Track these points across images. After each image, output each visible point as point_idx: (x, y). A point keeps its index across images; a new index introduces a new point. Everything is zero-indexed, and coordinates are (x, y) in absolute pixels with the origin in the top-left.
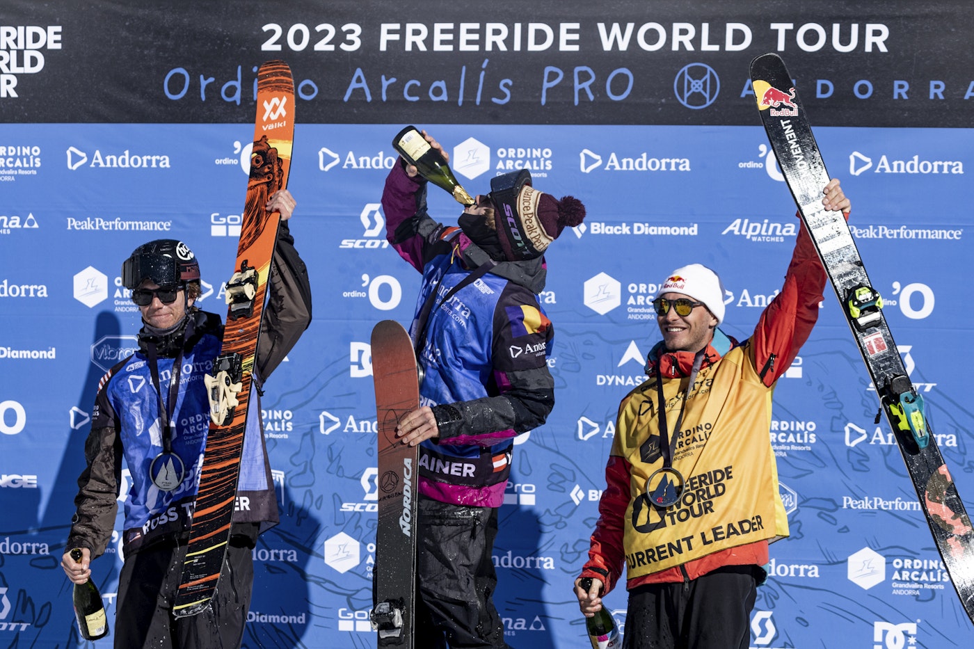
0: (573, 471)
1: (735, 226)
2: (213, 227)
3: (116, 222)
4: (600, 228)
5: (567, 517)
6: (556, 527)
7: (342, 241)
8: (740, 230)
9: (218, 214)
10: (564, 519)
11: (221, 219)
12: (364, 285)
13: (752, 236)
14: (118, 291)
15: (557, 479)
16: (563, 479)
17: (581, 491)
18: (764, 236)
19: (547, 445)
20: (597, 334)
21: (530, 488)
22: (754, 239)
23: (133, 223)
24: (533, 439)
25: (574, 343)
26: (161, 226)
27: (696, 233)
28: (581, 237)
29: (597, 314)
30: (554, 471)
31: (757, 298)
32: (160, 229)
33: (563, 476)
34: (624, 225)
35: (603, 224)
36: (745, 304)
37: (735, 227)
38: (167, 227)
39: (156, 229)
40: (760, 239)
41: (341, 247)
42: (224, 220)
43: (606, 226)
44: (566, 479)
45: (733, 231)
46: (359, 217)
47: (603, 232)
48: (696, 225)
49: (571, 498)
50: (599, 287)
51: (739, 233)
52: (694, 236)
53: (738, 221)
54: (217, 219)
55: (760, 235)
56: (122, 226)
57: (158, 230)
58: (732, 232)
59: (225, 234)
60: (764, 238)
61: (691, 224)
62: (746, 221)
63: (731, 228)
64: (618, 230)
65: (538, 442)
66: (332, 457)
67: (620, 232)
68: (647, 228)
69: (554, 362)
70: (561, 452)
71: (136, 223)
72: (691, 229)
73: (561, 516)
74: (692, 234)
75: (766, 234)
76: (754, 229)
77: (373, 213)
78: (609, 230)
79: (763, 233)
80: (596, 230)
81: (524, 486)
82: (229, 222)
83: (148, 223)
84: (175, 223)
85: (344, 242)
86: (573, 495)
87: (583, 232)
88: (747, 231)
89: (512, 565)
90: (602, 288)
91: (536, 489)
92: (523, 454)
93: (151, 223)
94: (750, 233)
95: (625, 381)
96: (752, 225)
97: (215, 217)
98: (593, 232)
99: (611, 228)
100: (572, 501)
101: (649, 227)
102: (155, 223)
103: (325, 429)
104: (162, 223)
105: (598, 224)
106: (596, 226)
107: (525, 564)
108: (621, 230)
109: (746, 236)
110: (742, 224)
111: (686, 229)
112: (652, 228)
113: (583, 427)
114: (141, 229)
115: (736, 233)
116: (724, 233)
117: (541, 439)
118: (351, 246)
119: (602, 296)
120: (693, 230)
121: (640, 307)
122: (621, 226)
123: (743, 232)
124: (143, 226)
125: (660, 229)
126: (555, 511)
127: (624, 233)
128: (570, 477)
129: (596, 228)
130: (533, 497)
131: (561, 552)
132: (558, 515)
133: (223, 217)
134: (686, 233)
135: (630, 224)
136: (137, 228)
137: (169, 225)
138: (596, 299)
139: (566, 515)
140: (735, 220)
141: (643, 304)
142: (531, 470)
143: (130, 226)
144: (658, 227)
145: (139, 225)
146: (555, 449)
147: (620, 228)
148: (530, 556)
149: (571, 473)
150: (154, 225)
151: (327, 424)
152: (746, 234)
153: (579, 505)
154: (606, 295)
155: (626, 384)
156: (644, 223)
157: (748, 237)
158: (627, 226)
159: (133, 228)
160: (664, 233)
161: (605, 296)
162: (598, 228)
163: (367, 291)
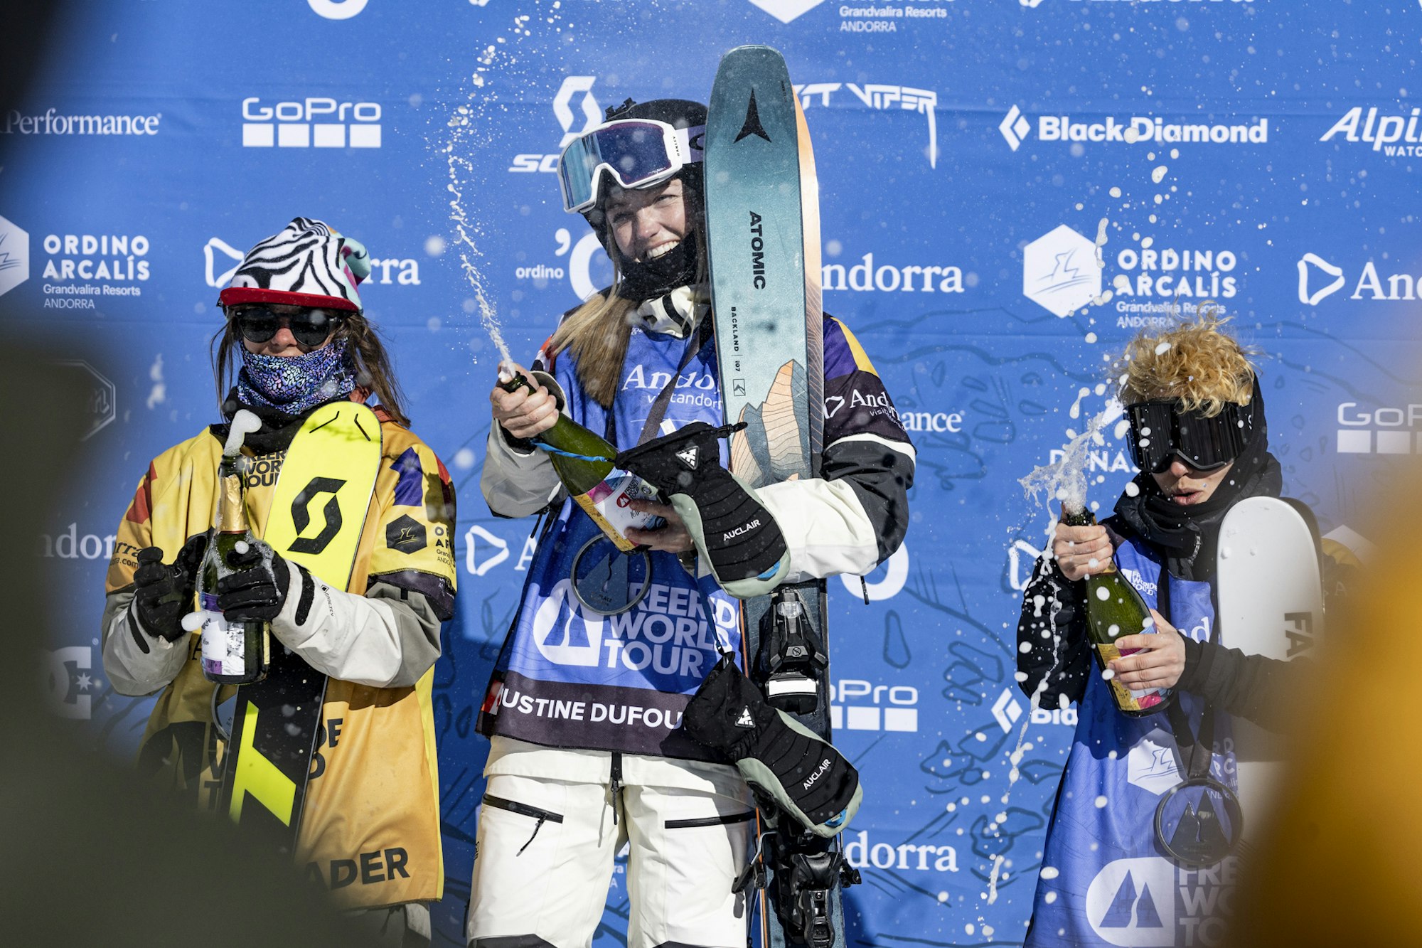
0: (997, 658)
1: (1348, 123)
2: (246, 127)
3: (48, 118)
4: (1060, 127)
5: (985, 760)
6: (962, 781)
7: (514, 157)
8: (1359, 131)
9: (256, 100)
10: (977, 764)
11: (263, 110)
12: (560, 252)
13: (1384, 144)
14: (50, 265)
15: (964, 675)
16: (976, 676)
17: (1014, 703)
18: (1411, 144)
19: (945, 601)
20: (1049, 357)
21: (907, 696)
22: (1390, 151)
23: (82, 120)
24: (913, 588)
25: (1001, 380)
26: (140, 126)
27: (1263, 138)
28: (1020, 147)
29: (1052, 316)
30: (958, 659)
31: (1394, 280)
32: (138, 132)
33: (976, 669)
34: (1110, 121)
35: (1065, 120)
36: (1368, 293)
37: (1347, 125)
38: (152, 128)
39: (128, 132)
40: (1401, 152)
41: (512, 170)
42: (269, 111)
43: (1071, 124)
44: (983, 677)
45: (1345, 133)
46: (551, 106)
47: (1065, 138)
48: (1264, 122)
49: (993, 717)
50: (1056, 258)
51: (1356, 139)
52: (1261, 144)
53: (1355, 113)
54: (254, 109)
55: (1402, 142)
56: (60, 125)
57: (133, 135)
58: (1341, 135)
59: (270, 143)
60: (1410, 148)
61: (1255, 119)
62: (1373, 112)
63: (1339, 127)
64: (1097, 133)
65: (923, 595)
66: (491, 624)
67: (1101, 137)
68: (1159, 129)
69: (959, 420)
70: (972, 615)
71: (89, 119)
72: (1254, 129)
73: (973, 757)
74: (1255, 140)
75: (1415, 140)
76: (1391, 129)
77: (579, 96)
78: (1078, 132)
79: (1410, 138)
80: (1050, 133)
81: (893, 691)
82: (279, 116)
83: (112, 119)
84: (168, 119)
85: (519, 159)
86: (997, 710)
87: (1022, 136)
88: (1374, 133)
89: (870, 861)
90: (1063, 260)
91: (920, 696)
92: (893, 619)
93: (119, 119)
94: (1381, 137)
95: (1110, 463)
96: (1385, 121)
97: (251, 105)
98: (1043, 136)
99: (1083, 128)
100: (996, 724)
101: (1164, 125)
102: (127, 119)
103: (477, 565)
104: (142, 120)
105: (1055, 120)
106: (1049, 124)
107: (897, 862)
108: (1104, 133)
109: (1372, 144)
110: (1364, 117)
111: (1243, 129)
112: (1169, 128)
113: (1021, 563)
114: (99, 131)
115: (1351, 137)
116: (1325, 138)
117: (930, 587)
118: (532, 167)
119: (1061, 277)
120: (1259, 133)
121: (1143, 300)
122: (1104, 124)
123: (1367, 137)
124: (103, 125)
125: (1187, 129)
126: (959, 745)
127: (1110, 138)
128: (989, 668)
129: (1050, 128)
130: (913, 713)
131: (972, 835)
132: (965, 753)
133: (267, 106)
134: (1244, 139)
135: (1123, 120)
136: (91, 131)
137: (156, 122)
138: (1048, 283)
139: (982, 755)
140: (1350, 109)
141: (1149, 293)
142: (909, 657)
143: (76, 125)
144: (1182, 124)
145: (95, 123)
146: (961, 610)
147: (1101, 128)
148: (907, 842)
149: (994, 662)
150: (124, 124)
151: (482, 553)
152: (1371, 139)
153: (1011, 731)
154: (1071, 274)
155: (1113, 469)
156: (1152, 118)
157: (1377, 147)
158: (1115, 124)
159: (82, 131)
160: (1196, 139)
161: (1068, 277)
162: (1054, 128)
163: (566, 269)
